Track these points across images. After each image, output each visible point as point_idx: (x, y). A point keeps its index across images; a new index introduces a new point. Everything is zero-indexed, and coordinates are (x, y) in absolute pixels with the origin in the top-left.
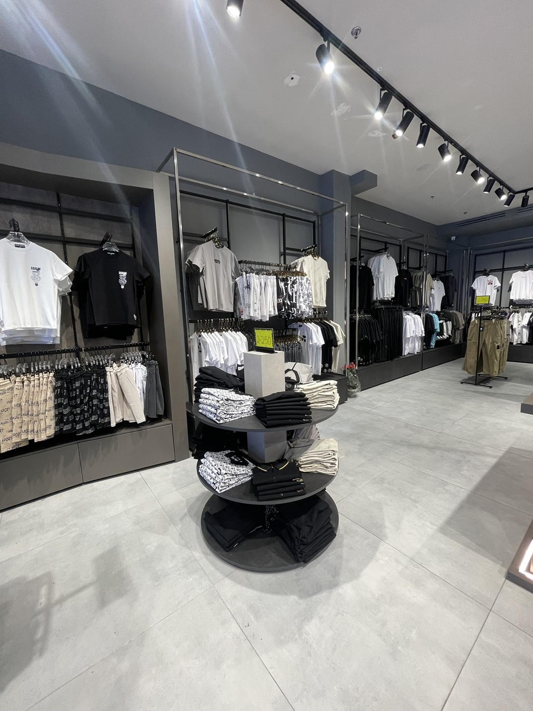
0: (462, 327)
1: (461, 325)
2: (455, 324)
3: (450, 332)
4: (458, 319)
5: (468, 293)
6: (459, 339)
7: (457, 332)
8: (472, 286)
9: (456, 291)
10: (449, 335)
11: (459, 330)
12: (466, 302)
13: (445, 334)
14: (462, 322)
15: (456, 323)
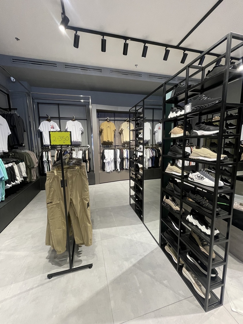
0: (36, 165)
1: (35, 163)
2: (29, 164)
3: (24, 174)
4: (31, 158)
5: (36, 135)
6: (35, 176)
7: (32, 171)
8: (39, 128)
9: (25, 131)
10: (24, 178)
11: (34, 168)
12: (36, 141)
13: (17, 178)
14: (35, 161)
15: (30, 162)
